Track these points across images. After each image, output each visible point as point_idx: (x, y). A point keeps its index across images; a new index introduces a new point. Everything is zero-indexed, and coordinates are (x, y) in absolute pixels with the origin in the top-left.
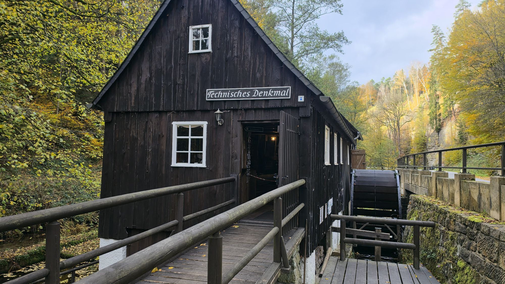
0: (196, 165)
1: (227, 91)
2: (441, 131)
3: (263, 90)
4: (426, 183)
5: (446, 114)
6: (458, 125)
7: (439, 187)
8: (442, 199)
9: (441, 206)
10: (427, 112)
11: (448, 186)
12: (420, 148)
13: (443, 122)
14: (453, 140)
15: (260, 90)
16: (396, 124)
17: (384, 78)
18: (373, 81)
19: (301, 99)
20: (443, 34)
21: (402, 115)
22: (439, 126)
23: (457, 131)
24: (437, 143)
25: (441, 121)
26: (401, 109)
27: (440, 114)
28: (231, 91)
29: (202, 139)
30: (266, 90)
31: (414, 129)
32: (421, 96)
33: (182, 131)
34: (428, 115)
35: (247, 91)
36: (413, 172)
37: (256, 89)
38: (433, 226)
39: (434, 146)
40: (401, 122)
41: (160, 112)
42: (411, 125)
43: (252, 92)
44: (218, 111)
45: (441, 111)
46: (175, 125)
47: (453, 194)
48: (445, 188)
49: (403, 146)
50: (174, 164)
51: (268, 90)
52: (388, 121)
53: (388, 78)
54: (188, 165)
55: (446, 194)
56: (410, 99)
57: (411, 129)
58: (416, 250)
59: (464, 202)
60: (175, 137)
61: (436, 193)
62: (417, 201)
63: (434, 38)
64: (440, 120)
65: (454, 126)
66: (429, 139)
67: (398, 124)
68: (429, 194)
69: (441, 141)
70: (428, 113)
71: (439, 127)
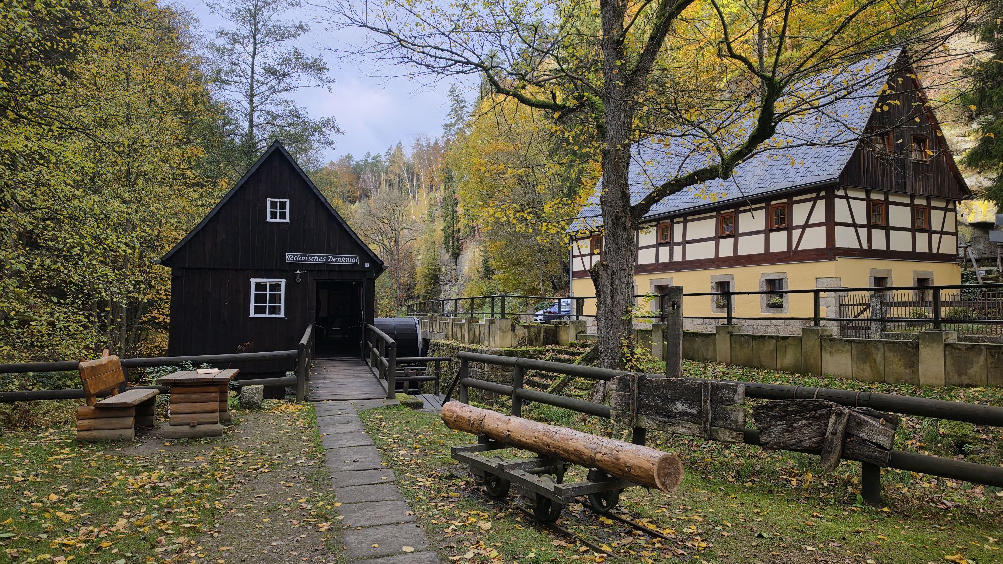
0: (273, 316)
1: (306, 256)
2: (461, 257)
3: (337, 257)
4: (444, 328)
5: (467, 230)
6: (482, 249)
7: (455, 330)
8: (457, 340)
9: (456, 344)
10: (440, 225)
11: (461, 329)
12: (430, 284)
13: (462, 243)
14: (476, 271)
15: (334, 257)
16: (393, 244)
17: (369, 153)
18: (349, 157)
19: (367, 265)
20: (465, 101)
21: (402, 229)
22: (458, 249)
23: (482, 259)
24: (454, 276)
25: (461, 241)
26: (401, 217)
27: (459, 231)
28: (309, 256)
29: (280, 294)
30: (339, 257)
31: (421, 251)
32: (432, 195)
33: (259, 286)
34: (442, 230)
35: (323, 257)
36: (431, 319)
37: (331, 256)
38: (449, 360)
39: (449, 281)
40: (402, 241)
41: (237, 270)
42: (415, 244)
43: (328, 258)
44: (298, 272)
45: (461, 225)
46: (253, 281)
47: (464, 335)
48: (459, 330)
49: (404, 280)
50: (252, 315)
51: (341, 257)
52: (380, 238)
53: (376, 154)
54: (267, 315)
55: (459, 336)
56: (414, 198)
57: (415, 252)
58: (437, 381)
59: (471, 339)
60: (253, 292)
61: (452, 335)
62: (437, 344)
63: (452, 106)
64: (458, 240)
65: (477, 251)
66: (443, 270)
67: (396, 243)
68: (447, 337)
69: (460, 273)
70: (442, 228)
71: (457, 251)
